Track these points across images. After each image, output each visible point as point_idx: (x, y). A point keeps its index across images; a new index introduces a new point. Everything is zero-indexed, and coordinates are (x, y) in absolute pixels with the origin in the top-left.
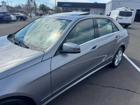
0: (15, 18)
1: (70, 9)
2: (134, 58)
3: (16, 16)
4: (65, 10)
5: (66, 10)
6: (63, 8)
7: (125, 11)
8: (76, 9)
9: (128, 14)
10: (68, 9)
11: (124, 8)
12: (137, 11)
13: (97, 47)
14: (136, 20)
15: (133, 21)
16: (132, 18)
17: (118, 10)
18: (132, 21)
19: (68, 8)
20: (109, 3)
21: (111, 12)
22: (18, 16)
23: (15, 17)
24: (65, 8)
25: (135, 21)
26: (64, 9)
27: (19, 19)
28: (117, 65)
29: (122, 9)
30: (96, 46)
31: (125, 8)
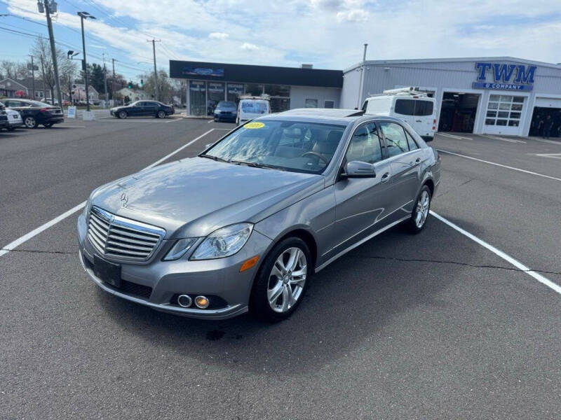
0: (15, 116)
1: (218, 88)
2: (454, 216)
3: (19, 110)
4: (197, 89)
5: (203, 90)
6: (191, 82)
7: (411, 97)
8: (241, 86)
9: (422, 109)
10: (209, 87)
11: (408, 89)
12: (444, 98)
13: (389, 176)
14: (445, 126)
15: (437, 129)
16: (435, 121)
17: (390, 94)
18: (434, 128)
19: (211, 85)
20: (354, 69)
21: (367, 102)
22: (25, 111)
23: (17, 113)
24: (198, 83)
25: (441, 129)
26: (195, 86)
27: (30, 123)
28: (420, 226)
29: (403, 91)
30: (387, 173)
31: (412, 89)
